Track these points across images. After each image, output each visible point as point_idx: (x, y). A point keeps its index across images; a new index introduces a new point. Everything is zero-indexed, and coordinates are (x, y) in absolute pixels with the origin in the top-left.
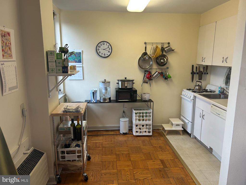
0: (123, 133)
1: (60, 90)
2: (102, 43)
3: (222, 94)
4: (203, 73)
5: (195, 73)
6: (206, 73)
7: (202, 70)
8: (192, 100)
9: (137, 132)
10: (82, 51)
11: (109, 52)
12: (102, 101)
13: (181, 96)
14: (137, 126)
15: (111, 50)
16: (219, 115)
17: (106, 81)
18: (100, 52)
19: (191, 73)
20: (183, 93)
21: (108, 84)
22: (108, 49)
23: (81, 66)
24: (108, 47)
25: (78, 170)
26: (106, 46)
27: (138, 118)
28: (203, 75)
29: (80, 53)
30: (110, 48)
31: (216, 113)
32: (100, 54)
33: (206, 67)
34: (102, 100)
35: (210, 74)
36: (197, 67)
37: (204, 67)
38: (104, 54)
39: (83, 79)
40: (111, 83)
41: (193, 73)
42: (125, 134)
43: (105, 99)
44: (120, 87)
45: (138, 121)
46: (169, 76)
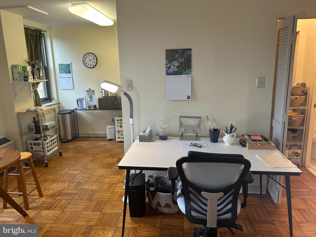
0: (109, 139)
1: (53, 98)
2: (88, 55)
9: (119, 138)
10: (71, 63)
11: (95, 62)
12: (87, 109)
14: (119, 132)
15: (96, 61)
17: (90, 90)
18: (86, 63)
21: (92, 92)
22: (93, 60)
23: (71, 76)
24: (94, 58)
25: (41, 157)
26: (91, 57)
27: (119, 125)
29: (69, 64)
30: (96, 59)
32: (87, 65)
34: (88, 107)
38: (91, 65)
39: (74, 88)
40: (96, 91)
42: (110, 140)
43: (90, 107)
44: (104, 96)
45: (119, 128)
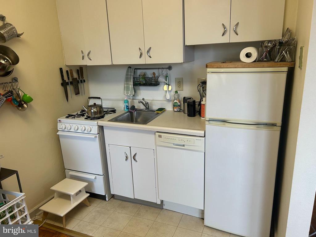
3: (135, 110)
4: (78, 82)
5: (67, 84)
6: (83, 81)
7: (75, 75)
8: (97, 135)
13: (58, 133)
16: (184, 146)
19: (62, 84)
20: (60, 126)
28: (80, 85)
31: (174, 144)
33: (81, 70)
35: (88, 81)
36: (67, 71)
37: (78, 70)
41: (64, 84)
46: (25, 99)
